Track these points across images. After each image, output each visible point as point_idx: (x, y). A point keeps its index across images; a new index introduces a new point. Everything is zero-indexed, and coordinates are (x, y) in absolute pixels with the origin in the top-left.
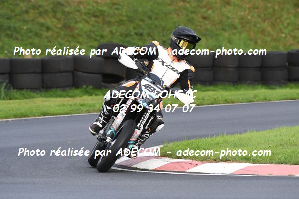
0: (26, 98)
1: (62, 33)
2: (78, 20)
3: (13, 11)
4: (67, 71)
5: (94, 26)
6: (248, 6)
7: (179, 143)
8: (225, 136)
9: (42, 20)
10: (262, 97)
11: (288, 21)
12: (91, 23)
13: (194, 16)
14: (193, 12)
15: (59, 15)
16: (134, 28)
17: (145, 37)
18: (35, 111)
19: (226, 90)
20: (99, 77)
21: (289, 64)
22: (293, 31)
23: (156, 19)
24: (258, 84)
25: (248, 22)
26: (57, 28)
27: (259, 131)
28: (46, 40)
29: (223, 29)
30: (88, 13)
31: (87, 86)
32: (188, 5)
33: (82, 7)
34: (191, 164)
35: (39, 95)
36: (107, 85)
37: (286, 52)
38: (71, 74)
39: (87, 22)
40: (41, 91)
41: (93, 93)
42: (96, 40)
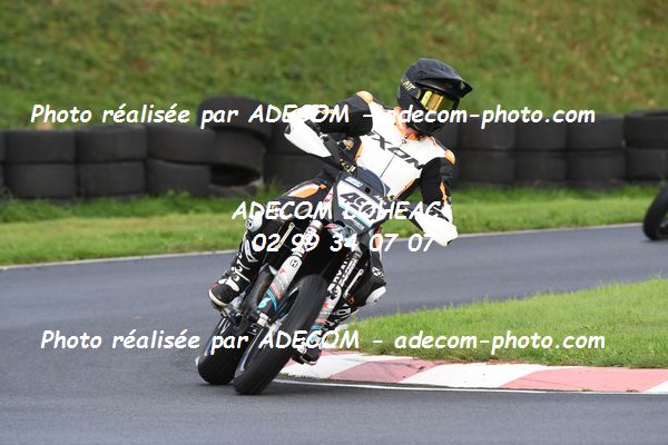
0: (40, 218)
1: (121, 73)
2: (157, 43)
3: (11, 25)
4: (133, 160)
5: (192, 58)
6: (536, 13)
7: (382, 319)
8: (486, 304)
9: (75, 45)
10: (568, 217)
11: (625, 47)
12: (186, 51)
13: (415, 35)
14: (412, 28)
15: (114, 33)
16: (283, 63)
17: (307, 83)
18: (60, 248)
19: (488, 200)
20: (203, 172)
21: (628, 144)
22: (636, 69)
23: (332, 42)
24: (560, 188)
25: (536, 49)
26: (110, 62)
27: (561, 292)
28: (85, 90)
29: (482, 66)
30: (179, 30)
31: (177, 193)
32: (402, 12)
33: (165, 16)
34: (409, 366)
35: (70, 212)
36: (223, 189)
37: (621, 116)
38: (139, 166)
39: (177, 49)
40: (74, 203)
41: (191, 208)
42: (196, 89)
